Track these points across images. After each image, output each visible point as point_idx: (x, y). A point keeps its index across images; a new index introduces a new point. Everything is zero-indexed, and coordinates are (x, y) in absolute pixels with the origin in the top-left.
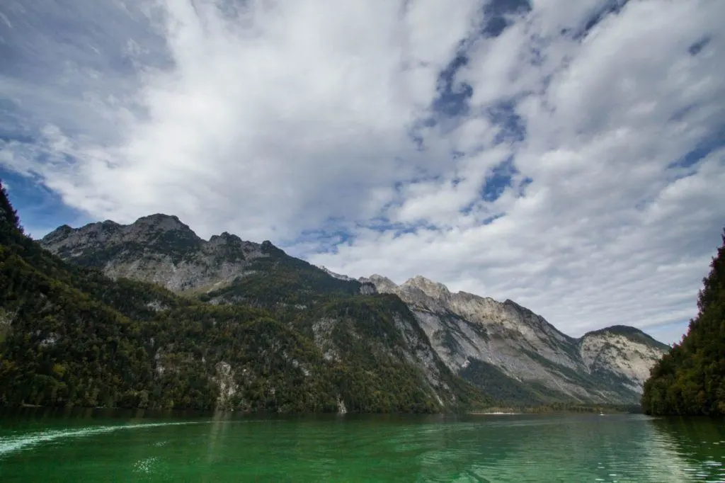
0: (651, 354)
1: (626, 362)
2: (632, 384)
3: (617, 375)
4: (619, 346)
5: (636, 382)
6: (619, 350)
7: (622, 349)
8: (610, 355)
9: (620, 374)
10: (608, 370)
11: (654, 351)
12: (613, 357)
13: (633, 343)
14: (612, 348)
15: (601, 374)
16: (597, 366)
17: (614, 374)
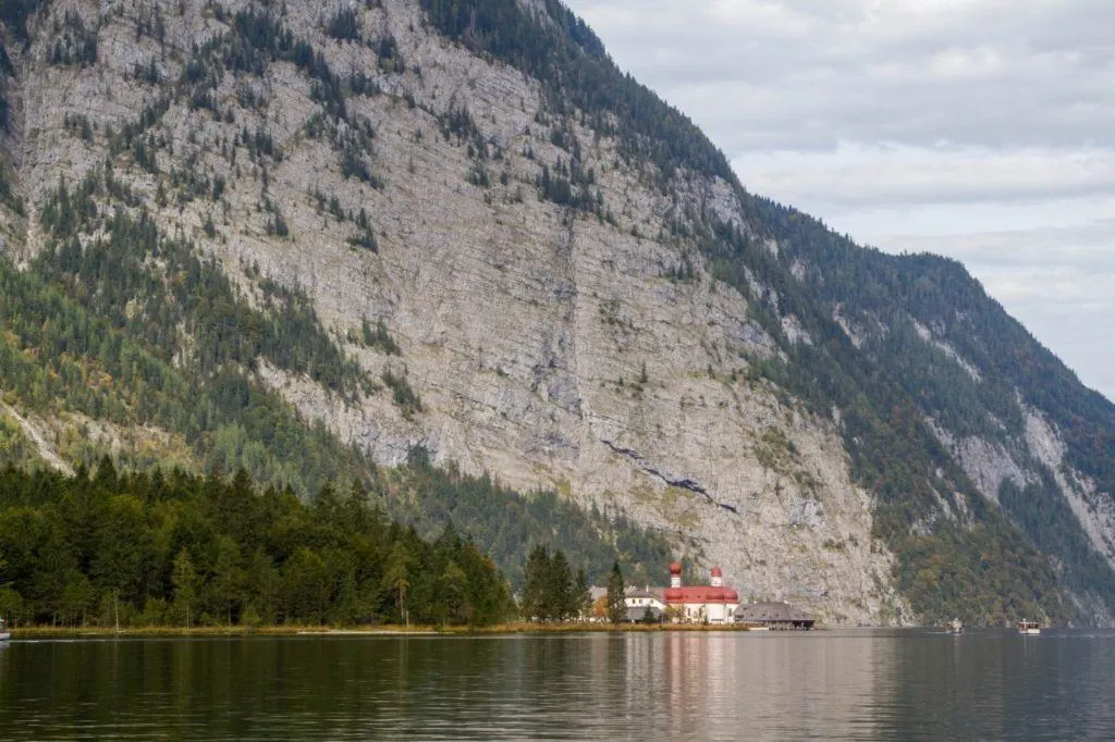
0: (552, 154)
1: (350, 194)
2: (335, 375)
3: (253, 299)
4: (340, 58)
5: (371, 360)
6: (331, 92)
7: (361, 86)
8: (247, 120)
9: (269, 287)
10: (178, 252)
11: (585, 137)
12: (262, 146)
13: (460, 58)
14: (284, 71)
15: (114, 272)
16: (106, 208)
17: (220, 286)
